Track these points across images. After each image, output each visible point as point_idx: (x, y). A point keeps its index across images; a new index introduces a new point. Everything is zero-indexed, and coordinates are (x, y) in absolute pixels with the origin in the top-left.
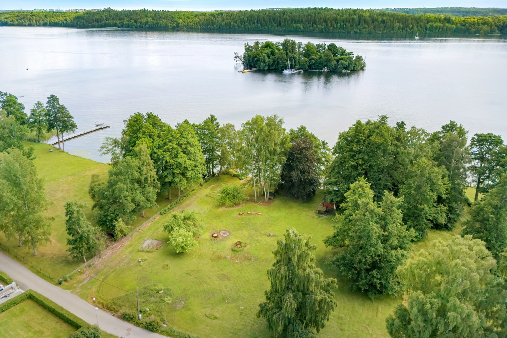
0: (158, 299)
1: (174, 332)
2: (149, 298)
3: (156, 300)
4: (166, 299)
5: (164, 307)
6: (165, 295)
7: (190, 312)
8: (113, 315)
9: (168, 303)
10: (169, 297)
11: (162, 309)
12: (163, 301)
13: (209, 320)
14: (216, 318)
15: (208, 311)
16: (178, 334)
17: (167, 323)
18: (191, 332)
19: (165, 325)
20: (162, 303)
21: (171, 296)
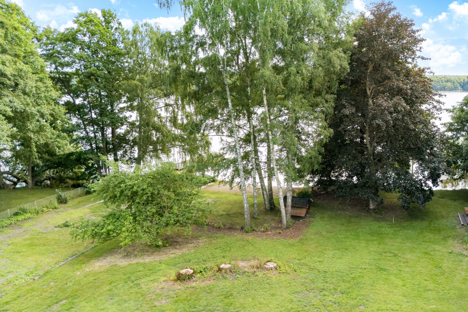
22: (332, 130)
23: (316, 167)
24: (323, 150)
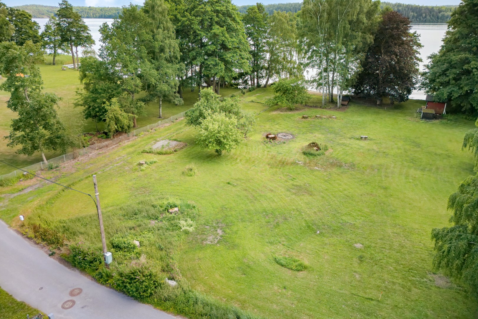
0: (165, 223)
1: (196, 303)
2: (146, 221)
3: (160, 224)
4: (182, 222)
5: (176, 238)
6: (181, 216)
7: (236, 252)
8: (52, 255)
9: (186, 233)
10: (189, 220)
11: (170, 243)
12: (177, 227)
13: (286, 273)
14: (302, 268)
15: (281, 252)
16: (208, 308)
17: (180, 277)
18: (243, 304)
19: (173, 283)
20: (173, 230)
21: (193, 218)
22: (363, 68)
23: (354, 84)
24: (358, 77)
